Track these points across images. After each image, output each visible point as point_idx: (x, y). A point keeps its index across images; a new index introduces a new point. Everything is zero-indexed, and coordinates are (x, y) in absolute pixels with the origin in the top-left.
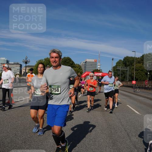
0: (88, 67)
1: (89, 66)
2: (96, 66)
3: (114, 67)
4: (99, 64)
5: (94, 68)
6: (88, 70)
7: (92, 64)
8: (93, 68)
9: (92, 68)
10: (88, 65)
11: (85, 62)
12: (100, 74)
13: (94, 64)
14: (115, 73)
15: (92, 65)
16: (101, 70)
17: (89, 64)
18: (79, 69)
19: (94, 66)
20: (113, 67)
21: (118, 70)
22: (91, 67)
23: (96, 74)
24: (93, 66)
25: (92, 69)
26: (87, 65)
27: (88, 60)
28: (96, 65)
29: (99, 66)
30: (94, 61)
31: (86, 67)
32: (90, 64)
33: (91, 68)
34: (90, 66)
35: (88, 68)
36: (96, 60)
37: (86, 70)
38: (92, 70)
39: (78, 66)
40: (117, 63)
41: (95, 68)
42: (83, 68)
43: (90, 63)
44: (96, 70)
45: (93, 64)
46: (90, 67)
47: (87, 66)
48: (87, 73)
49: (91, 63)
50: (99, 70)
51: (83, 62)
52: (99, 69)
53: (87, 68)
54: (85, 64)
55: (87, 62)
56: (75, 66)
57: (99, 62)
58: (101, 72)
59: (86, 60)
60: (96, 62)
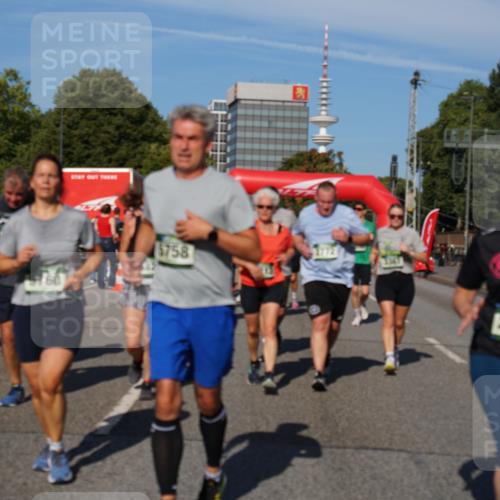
0: (253, 140)
1: (253, 129)
2: (306, 131)
3: (425, 137)
4: (323, 117)
5: (291, 142)
6: (248, 157)
7: (277, 118)
8: (284, 141)
9: (279, 147)
10: (249, 123)
11: (232, 100)
13: (292, 119)
14: (431, 173)
15: (280, 124)
16: (340, 154)
17: (253, 117)
19: (291, 130)
20: (422, 135)
21: (449, 151)
22: (272, 135)
23: (303, 185)
24: (284, 130)
25: (275, 152)
26: (240, 123)
28: (306, 120)
29: (323, 132)
30: (289, 97)
31: (234, 141)
32: (261, 118)
33: (272, 147)
34: (261, 129)
35: (249, 146)
36: (300, 91)
37: (239, 157)
38: (279, 158)
40: (445, 106)
41: (299, 142)
42: (215, 147)
43: (265, 113)
44: (300, 154)
45: (284, 119)
46: (260, 140)
47: (245, 128)
49: (269, 108)
50: (326, 159)
51: (218, 106)
52: (322, 150)
53: (240, 145)
54: (229, 117)
55: (243, 102)
56: (158, 129)
57: (325, 105)
58: (338, 167)
59: (236, 92)
60: (302, 105)
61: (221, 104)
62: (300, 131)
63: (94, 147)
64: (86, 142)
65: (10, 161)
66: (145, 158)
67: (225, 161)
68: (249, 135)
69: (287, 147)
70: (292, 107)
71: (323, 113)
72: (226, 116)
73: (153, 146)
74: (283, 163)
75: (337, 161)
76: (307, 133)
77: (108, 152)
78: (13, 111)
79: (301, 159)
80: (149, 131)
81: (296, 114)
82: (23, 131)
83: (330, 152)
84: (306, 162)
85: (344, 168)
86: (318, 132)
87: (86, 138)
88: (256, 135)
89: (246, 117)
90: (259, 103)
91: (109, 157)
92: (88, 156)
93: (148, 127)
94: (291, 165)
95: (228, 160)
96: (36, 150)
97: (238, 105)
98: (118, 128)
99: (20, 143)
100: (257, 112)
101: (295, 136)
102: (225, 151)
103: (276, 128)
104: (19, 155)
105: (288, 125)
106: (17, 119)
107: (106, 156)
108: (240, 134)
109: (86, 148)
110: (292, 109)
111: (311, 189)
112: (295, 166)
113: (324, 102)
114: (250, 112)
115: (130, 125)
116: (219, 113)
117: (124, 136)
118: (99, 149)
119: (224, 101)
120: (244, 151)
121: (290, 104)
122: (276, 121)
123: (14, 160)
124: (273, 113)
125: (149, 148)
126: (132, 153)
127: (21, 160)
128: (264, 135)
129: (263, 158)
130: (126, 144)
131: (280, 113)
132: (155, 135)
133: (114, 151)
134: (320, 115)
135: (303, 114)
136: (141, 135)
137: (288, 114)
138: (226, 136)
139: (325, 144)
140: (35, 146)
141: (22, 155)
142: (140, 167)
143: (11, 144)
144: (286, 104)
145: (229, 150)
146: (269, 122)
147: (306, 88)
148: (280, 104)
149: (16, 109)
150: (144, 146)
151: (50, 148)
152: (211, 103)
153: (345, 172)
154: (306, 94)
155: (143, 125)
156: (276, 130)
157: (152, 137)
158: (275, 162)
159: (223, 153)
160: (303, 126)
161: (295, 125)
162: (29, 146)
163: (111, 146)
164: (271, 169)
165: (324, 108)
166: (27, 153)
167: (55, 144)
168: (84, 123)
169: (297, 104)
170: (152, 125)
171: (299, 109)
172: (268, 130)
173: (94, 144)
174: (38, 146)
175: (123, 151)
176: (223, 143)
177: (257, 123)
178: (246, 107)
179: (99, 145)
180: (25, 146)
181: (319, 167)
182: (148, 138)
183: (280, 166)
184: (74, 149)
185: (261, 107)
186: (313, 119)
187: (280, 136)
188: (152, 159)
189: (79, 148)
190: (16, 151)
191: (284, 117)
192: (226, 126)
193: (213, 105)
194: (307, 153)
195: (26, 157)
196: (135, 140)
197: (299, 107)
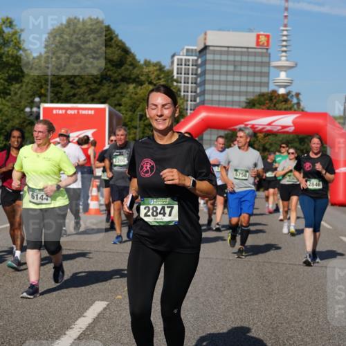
0: (220, 82)
1: (220, 72)
2: (267, 74)
4: (283, 62)
5: (254, 84)
6: (216, 98)
7: (241, 63)
8: (247, 84)
9: (243, 89)
10: (217, 67)
11: (202, 46)
12: (286, 121)
15: (244, 69)
16: (297, 95)
17: (221, 62)
19: (254, 74)
22: (237, 78)
23: (262, 121)
24: (248, 74)
25: (240, 93)
26: (209, 67)
27: (216, 38)
28: (268, 64)
29: (283, 75)
30: (253, 44)
31: (204, 83)
32: (227, 62)
33: (237, 88)
34: (227, 73)
35: (216, 87)
36: (263, 39)
38: (243, 99)
39: (153, 77)
41: (261, 84)
42: (186, 88)
43: (231, 58)
44: (262, 95)
45: (248, 63)
46: (227, 83)
47: (213, 72)
48: (203, 115)
49: (235, 53)
50: (285, 99)
51: (189, 52)
52: (282, 91)
53: (208, 87)
54: (199, 61)
55: (211, 48)
56: (136, 71)
57: (285, 51)
58: (295, 106)
59: (205, 39)
60: (265, 51)
61: (192, 50)
62: (261, 74)
63: (79, 87)
64: (72, 83)
65: (4, 98)
66: (124, 96)
67: (195, 101)
68: (216, 77)
69: (250, 89)
70: (255, 53)
71: (284, 58)
72: (197, 60)
73: (131, 86)
74: (246, 103)
75: (295, 101)
76: (268, 76)
77: (92, 91)
78: (8, 54)
79: (262, 99)
80: (128, 73)
81: (258, 59)
82: (17, 73)
83: (289, 93)
84: (267, 102)
85: (301, 107)
86: (279, 76)
87: (72, 79)
88: (223, 78)
89: (214, 62)
90: (226, 49)
91: (92, 96)
92: (74, 95)
93: (127, 69)
94: (254, 105)
95: (198, 100)
96: (28, 89)
97: (207, 51)
99: (14, 83)
100: (224, 58)
101: (257, 79)
102: (195, 92)
103: (241, 72)
104: (12, 93)
105: (251, 69)
106: (11, 61)
107: (89, 95)
108: (208, 77)
109: (72, 88)
110: (255, 54)
111: (269, 124)
112: (258, 105)
113: (284, 49)
114: (217, 57)
115: (111, 68)
116: (191, 58)
118: (84, 89)
119: (194, 48)
120: (212, 92)
121: (253, 50)
122: (241, 65)
123: (8, 97)
124: (238, 58)
125: (128, 88)
126: (112, 93)
127: (14, 98)
128: (230, 78)
129: (229, 98)
130: (107, 84)
131: (245, 59)
132: (133, 76)
133: (97, 90)
134: (280, 60)
135: (265, 59)
136: (120, 77)
137: (252, 59)
138: (196, 79)
139: (285, 87)
140: (26, 86)
141: (16, 94)
142: (120, 105)
143: (6, 83)
144: (250, 50)
145: (198, 91)
146: (235, 66)
147: (268, 36)
148: (245, 50)
149: (10, 53)
150: (123, 87)
151: (41, 87)
152: (183, 49)
153: (303, 110)
154: (268, 42)
155: (123, 68)
156: (241, 74)
157: (130, 79)
158: (240, 102)
159: (193, 94)
160: (265, 70)
161: (258, 69)
162: (22, 86)
163: (94, 86)
164: (236, 107)
165: (284, 54)
166: (19, 92)
167: (45, 84)
169: (260, 50)
170: (131, 68)
171: (261, 55)
172: (234, 73)
173: (79, 84)
174: (30, 86)
175: (104, 91)
176: (194, 85)
177: (224, 68)
178: (214, 52)
179: (83, 85)
180: (17, 86)
181: (279, 106)
182: (126, 80)
183: (244, 105)
184: (62, 88)
185: (228, 53)
186: (274, 64)
187: (244, 79)
188: (131, 98)
189: (66, 88)
190: (10, 90)
191: (248, 62)
192: (197, 70)
193: (185, 51)
194: (268, 93)
195: (18, 96)
196: (115, 82)
197: (262, 53)
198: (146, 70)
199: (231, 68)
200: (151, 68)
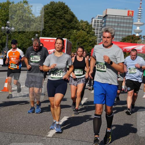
1: (112, 26)
5: (126, 31)
8: (123, 31)
10: (110, 24)
11: (105, 15)
13: (126, 23)
15: (122, 25)
16: (144, 37)
17: (112, 22)
18: (86, 34)
19: (126, 27)
22: (119, 29)
24: (123, 27)
25: (119, 35)
26: (107, 24)
27: (111, 12)
28: (132, 23)
29: (138, 28)
30: (126, 15)
32: (115, 22)
33: (118, 33)
34: (115, 26)
36: (131, 13)
38: (121, 37)
39: (84, 27)
41: (129, 32)
42: (97, 32)
43: (117, 20)
44: (129, 36)
45: (124, 23)
47: (109, 26)
49: (118, 18)
51: (99, 17)
52: (137, 35)
54: (103, 21)
56: (77, 25)
57: (140, 18)
59: (106, 12)
61: (101, 16)
62: (129, 27)
63: (53, 30)
64: (51, 28)
66: (71, 35)
67: (100, 38)
69: (124, 34)
71: (139, 21)
73: (75, 31)
74: (122, 39)
75: (143, 39)
76: (132, 29)
77: (58, 32)
79: (129, 38)
81: (128, 21)
83: (140, 36)
84: (131, 39)
89: (109, 22)
90: (115, 16)
92: (51, 34)
93: (73, 24)
94: (125, 40)
97: (107, 17)
98: (62, 24)
100: (114, 20)
101: (127, 30)
103: (120, 26)
105: (125, 25)
107: (57, 34)
109: (50, 30)
110: (127, 19)
112: (127, 41)
114: (111, 20)
115: (67, 23)
116: (100, 20)
117: (64, 27)
118: (55, 31)
122: (121, 23)
124: (120, 20)
126: (67, 33)
128: (116, 29)
130: (65, 30)
131: (122, 21)
132: (76, 27)
133: (61, 32)
134: (137, 22)
135: (131, 21)
136: (70, 27)
137: (125, 21)
138: (101, 29)
139: (139, 33)
142: (70, 38)
144: (125, 17)
146: (118, 24)
147: (133, 12)
148: (123, 17)
150: (71, 31)
152: (97, 16)
154: (133, 14)
158: (119, 39)
159: (100, 35)
160: (131, 26)
161: (128, 25)
163: (59, 30)
164: (118, 41)
168: (50, 21)
169: (129, 17)
170: (75, 23)
171: (130, 19)
172: (118, 26)
175: (63, 32)
176: (100, 31)
178: (110, 18)
181: (136, 41)
182: (73, 28)
184: (46, 31)
185: (115, 18)
186: (134, 23)
187: (122, 29)
188: (74, 36)
189: (48, 31)
192: (102, 25)
194: (131, 36)
195: (29, 33)
196: (68, 29)
198: (81, 24)
199: (116, 24)
200: (84, 24)
